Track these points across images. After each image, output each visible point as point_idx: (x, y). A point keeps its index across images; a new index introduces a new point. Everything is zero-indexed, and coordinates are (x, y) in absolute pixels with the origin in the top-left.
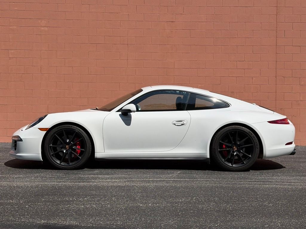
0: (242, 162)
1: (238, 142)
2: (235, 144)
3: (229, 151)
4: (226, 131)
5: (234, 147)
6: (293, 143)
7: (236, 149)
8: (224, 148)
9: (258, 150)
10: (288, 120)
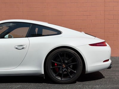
0: (69, 77)
1: (66, 61)
2: (64, 62)
3: (59, 68)
4: (56, 52)
5: (63, 65)
6: (110, 60)
7: (65, 67)
8: (56, 66)
9: (81, 67)
10: (106, 43)
